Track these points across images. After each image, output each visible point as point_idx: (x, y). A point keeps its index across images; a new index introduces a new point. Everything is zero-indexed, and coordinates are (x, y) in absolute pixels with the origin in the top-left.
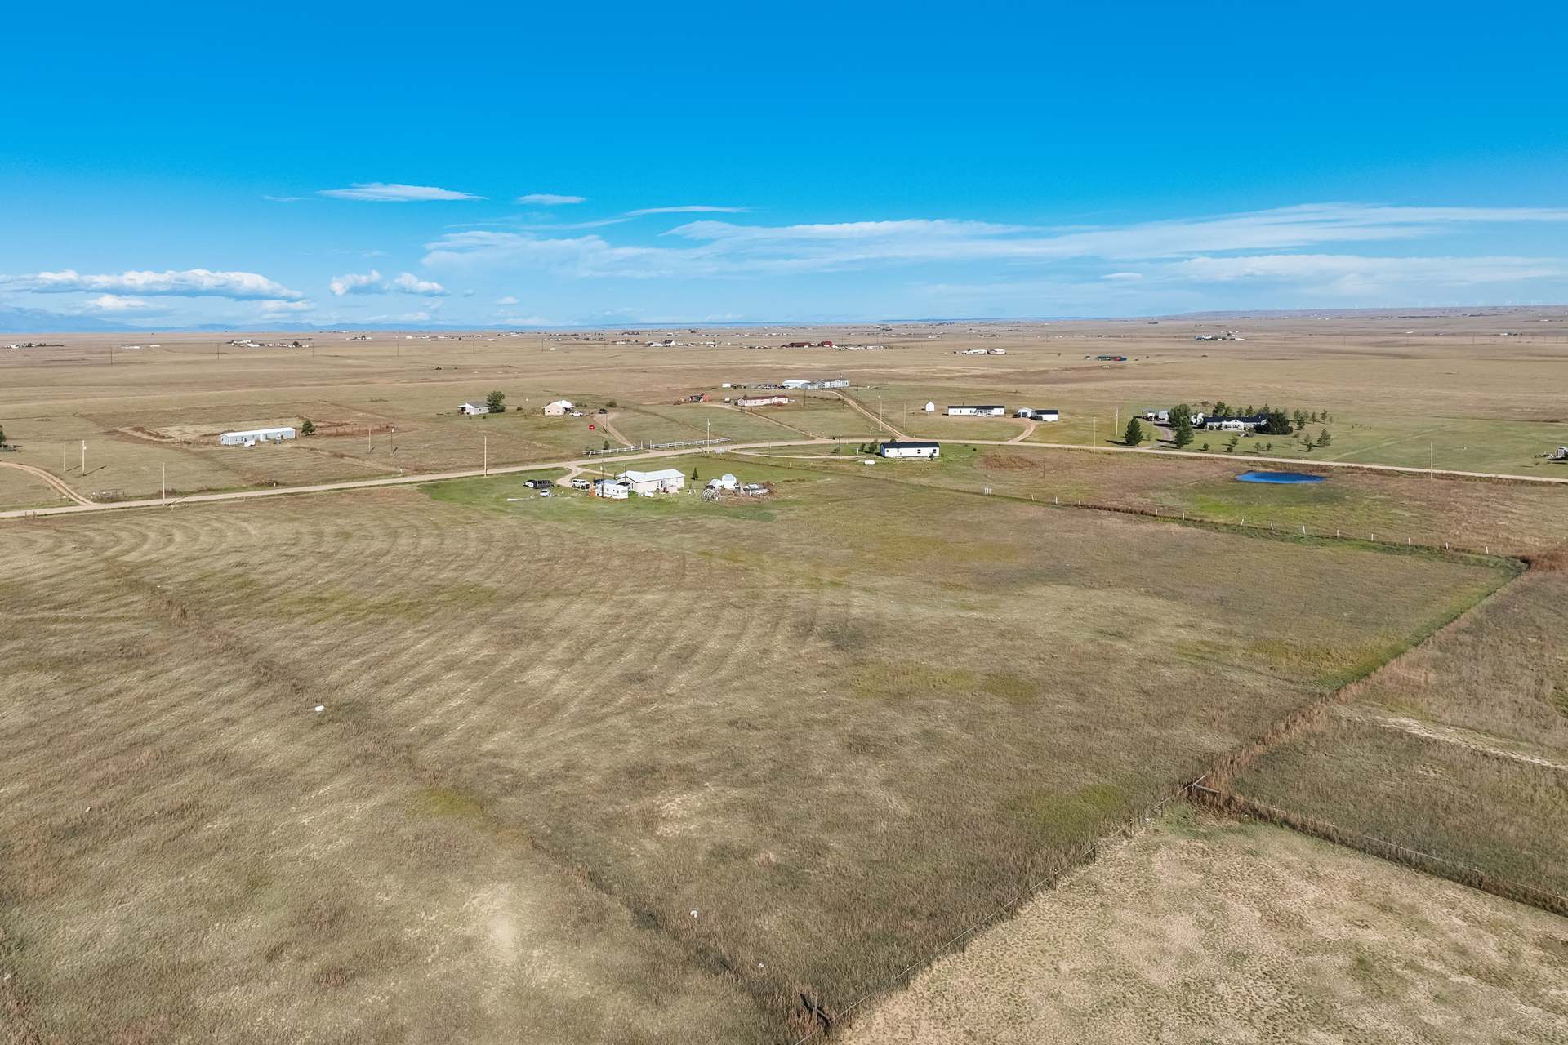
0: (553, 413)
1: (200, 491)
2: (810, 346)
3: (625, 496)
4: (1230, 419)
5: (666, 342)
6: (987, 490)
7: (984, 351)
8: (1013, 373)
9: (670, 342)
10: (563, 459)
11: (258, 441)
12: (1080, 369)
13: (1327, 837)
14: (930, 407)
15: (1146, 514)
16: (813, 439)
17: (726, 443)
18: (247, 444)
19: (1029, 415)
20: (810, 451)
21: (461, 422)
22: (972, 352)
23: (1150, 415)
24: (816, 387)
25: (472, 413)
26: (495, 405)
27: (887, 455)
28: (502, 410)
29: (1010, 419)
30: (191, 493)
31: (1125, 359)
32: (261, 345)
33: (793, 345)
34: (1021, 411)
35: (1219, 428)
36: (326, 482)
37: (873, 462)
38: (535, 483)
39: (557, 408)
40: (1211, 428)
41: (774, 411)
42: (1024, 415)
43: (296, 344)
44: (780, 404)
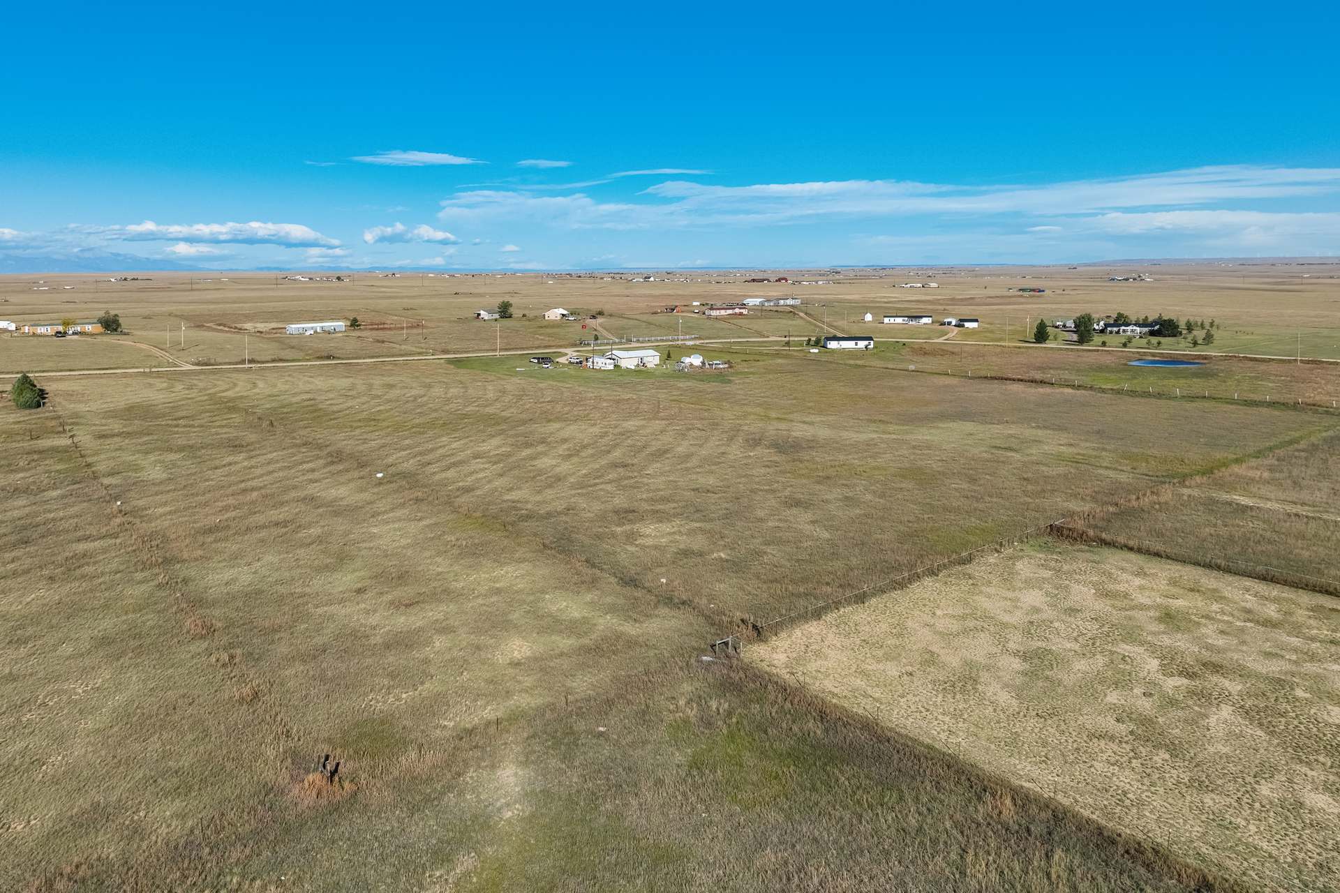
0: (552, 317)
1: (273, 361)
2: (769, 281)
3: (611, 367)
4: (1127, 325)
5: (646, 278)
6: (912, 367)
7: (919, 285)
8: (944, 299)
9: (649, 278)
10: (561, 346)
11: (316, 332)
12: (1003, 297)
13: (1157, 555)
14: (869, 317)
15: (1045, 383)
16: (768, 337)
17: (695, 338)
18: (308, 333)
19: (954, 323)
20: (765, 344)
21: (477, 323)
22: (909, 285)
23: (1058, 323)
24: (772, 304)
25: (486, 318)
26: (504, 311)
27: (829, 346)
28: (510, 317)
29: (937, 326)
30: (267, 362)
31: (1043, 291)
32: (310, 279)
33: (754, 280)
34: (946, 320)
35: (1118, 332)
36: (372, 357)
37: (816, 351)
38: (538, 359)
39: (555, 314)
40: (1111, 332)
41: (736, 319)
42: (949, 323)
43: (339, 278)
44: (741, 314)
